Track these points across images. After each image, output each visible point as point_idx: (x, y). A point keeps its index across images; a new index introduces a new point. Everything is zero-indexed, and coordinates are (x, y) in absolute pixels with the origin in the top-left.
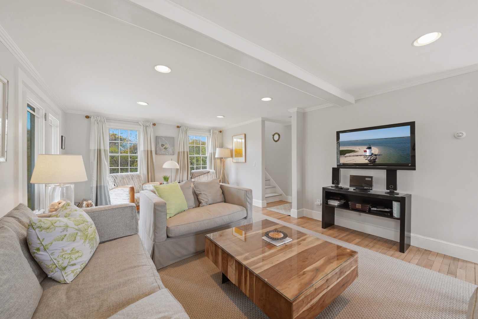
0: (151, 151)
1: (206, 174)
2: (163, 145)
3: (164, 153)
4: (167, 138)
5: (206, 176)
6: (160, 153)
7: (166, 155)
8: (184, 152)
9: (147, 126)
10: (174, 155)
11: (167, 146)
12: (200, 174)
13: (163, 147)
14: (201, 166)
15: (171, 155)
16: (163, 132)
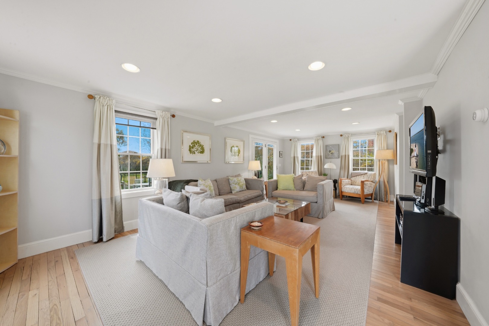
0: (321, 156)
1: (363, 175)
2: (330, 151)
3: (331, 157)
4: (334, 146)
5: (363, 177)
6: (328, 157)
7: (333, 158)
8: (345, 156)
9: (318, 140)
10: (339, 158)
11: (333, 151)
12: (357, 175)
13: (330, 153)
14: (367, 168)
15: (336, 158)
16: (330, 142)
